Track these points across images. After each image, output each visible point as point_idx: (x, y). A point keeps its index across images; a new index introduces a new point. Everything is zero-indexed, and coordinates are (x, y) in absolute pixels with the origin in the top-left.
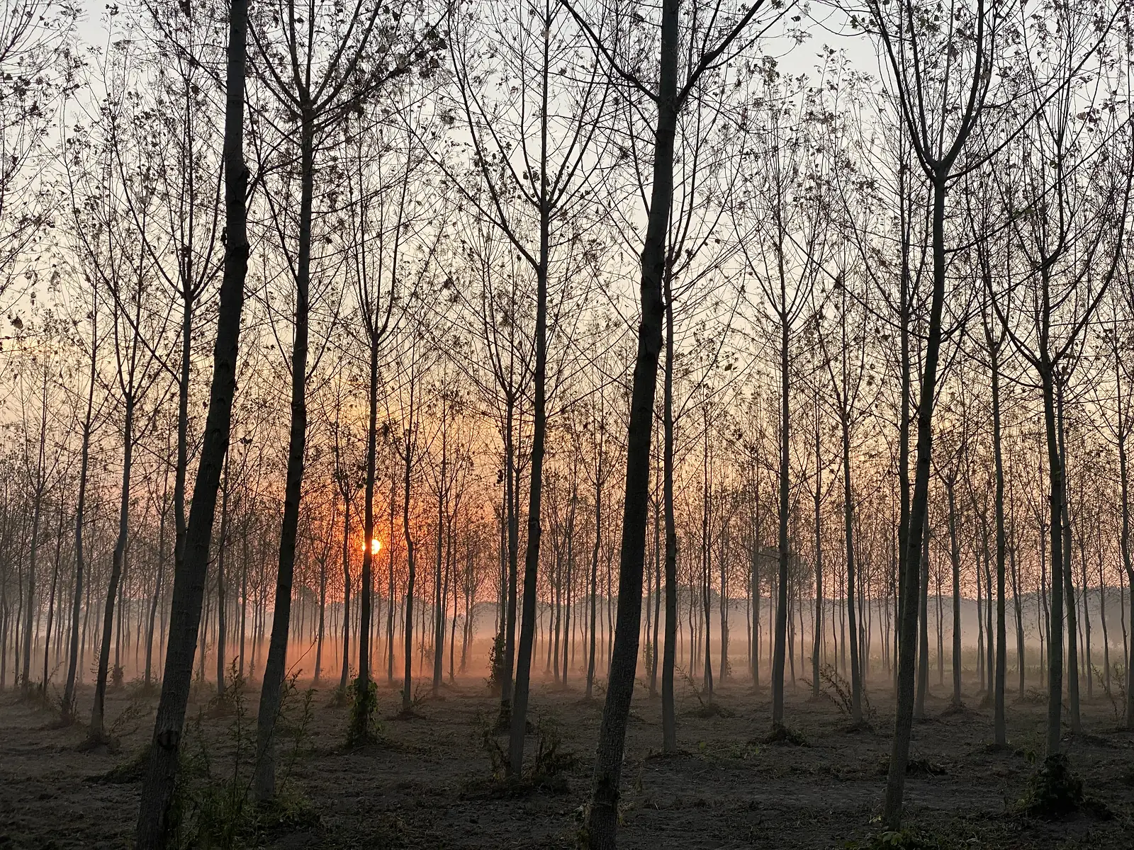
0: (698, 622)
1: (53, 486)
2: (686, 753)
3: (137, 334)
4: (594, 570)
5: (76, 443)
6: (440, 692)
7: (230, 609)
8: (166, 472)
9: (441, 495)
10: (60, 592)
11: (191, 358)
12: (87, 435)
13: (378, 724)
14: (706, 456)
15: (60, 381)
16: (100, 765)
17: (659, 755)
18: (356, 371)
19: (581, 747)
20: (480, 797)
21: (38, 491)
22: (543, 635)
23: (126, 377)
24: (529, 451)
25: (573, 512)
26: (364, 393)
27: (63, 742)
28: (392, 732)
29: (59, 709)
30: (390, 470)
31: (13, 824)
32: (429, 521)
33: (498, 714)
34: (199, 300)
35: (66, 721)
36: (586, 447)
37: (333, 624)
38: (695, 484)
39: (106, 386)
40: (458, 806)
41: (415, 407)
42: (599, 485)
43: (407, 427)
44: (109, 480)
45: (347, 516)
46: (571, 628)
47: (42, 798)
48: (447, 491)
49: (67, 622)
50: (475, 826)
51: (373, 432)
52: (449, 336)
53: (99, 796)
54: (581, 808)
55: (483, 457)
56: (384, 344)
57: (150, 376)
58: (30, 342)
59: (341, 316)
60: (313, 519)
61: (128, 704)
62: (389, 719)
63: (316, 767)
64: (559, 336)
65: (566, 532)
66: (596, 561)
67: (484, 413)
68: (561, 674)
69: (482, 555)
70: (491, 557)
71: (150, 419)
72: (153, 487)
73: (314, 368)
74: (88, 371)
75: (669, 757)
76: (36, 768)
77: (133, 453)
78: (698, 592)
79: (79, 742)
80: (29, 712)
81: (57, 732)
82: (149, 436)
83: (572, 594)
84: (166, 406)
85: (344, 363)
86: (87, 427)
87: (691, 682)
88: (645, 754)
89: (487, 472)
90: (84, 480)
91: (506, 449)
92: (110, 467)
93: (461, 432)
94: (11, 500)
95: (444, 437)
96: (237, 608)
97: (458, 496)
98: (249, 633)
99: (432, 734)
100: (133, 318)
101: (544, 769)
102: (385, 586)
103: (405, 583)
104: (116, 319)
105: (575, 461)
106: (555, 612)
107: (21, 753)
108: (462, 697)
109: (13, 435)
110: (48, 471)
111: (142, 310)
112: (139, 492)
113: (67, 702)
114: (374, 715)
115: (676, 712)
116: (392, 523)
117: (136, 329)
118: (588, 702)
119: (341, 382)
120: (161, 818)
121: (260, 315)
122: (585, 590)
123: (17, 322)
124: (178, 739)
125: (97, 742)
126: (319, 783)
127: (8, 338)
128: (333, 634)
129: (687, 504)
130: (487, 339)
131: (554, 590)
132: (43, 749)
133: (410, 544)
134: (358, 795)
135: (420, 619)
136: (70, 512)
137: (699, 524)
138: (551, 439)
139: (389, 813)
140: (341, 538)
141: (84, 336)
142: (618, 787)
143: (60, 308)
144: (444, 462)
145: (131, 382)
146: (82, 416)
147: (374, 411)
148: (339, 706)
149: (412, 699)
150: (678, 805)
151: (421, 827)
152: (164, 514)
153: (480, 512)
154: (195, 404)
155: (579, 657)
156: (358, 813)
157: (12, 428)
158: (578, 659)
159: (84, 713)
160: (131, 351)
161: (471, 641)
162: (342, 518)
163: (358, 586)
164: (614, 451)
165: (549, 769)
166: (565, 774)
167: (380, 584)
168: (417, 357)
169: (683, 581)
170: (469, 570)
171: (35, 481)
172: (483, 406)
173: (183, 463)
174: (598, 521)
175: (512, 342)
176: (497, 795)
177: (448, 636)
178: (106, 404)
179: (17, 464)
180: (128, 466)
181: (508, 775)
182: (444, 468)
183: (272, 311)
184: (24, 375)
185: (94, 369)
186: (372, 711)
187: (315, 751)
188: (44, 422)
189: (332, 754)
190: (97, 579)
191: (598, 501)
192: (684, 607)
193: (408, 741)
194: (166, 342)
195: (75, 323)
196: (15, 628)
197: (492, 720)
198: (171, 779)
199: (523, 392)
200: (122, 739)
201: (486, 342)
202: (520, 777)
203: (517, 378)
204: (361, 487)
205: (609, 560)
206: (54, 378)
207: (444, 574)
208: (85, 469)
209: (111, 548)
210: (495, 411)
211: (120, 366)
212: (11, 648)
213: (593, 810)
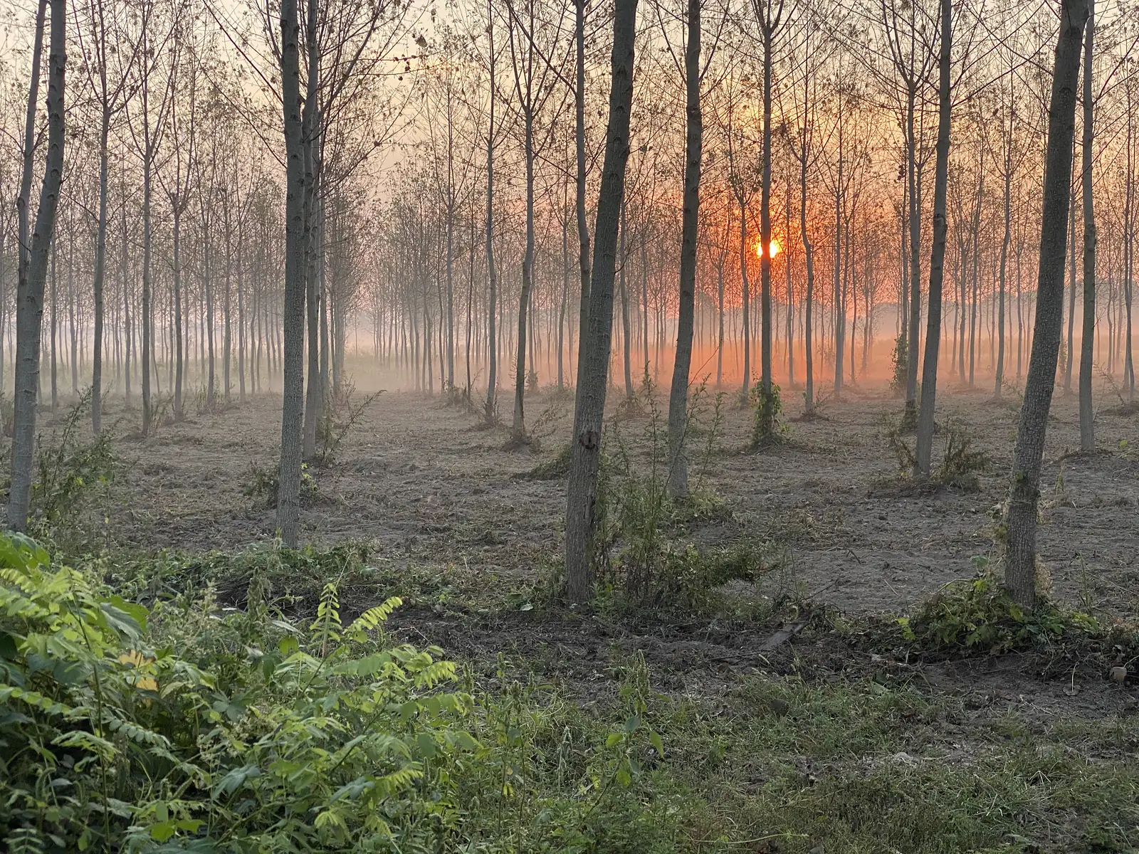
0: (1117, 317)
1: (462, 202)
2: (1106, 452)
3: (532, 44)
4: (1003, 267)
5: (481, 160)
6: (842, 394)
7: (632, 317)
8: (566, 183)
9: (838, 194)
10: (475, 303)
11: (585, 67)
12: (490, 151)
13: (784, 425)
14: (1129, 138)
15: (463, 98)
16: (523, 463)
17: (1076, 454)
18: (748, 69)
19: (991, 447)
20: (888, 495)
21: (450, 207)
22: (947, 334)
23: (524, 91)
24: (932, 144)
25: (979, 206)
26: (757, 92)
27: (489, 442)
28: (797, 432)
29: (484, 412)
30: (785, 172)
31: (453, 515)
32: (826, 223)
33: (903, 415)
34: (590, 7)
35: (490, 424)
36: (994, 136)
37: (732, 328)
38: (1115, 169)
39: (505, 101)
40: (867, 503)
41: (809, 105)
42: (1008, 176)
43: (802, 126)
44: (512, 194)
45: (743, 221)
46: (977, 327)
47: (475, 492)
48: (844, 191)
49: (483, 331)
50: (884, 522)
51: (768, 133)
52: (845, 26)
53: (526, 492)
54: (998, 506)
55: (882, 152)
56: (776, 40)
57: (546, 88)
58: (433, 61)
59: (732, 11)
60: (708, 225)
61: (543, 408)
62: (794, 420)
63: (725, 466)
64: (965, 16)
65: (972, 228)
66: (1004, 257)
67: (882, 106)
68: (967, 374)
69: (881, 255)
70: (891, 257)
71: (548, 131)
72: (554, 198)
73: (706, 69)
74: (488, 85)
75: (1087, 456)
76: (467, 465)
77: (534, 167)
78: (1116, 285)
79: (503, 442)
80: (457, 415)
81: (483, 433)
82: (549, 149)
83: (978, 292)
84: (562, 117)
85: (735, 62)
86: (490, 142)
87: (1110, 379)
88: (1061, 454)
89: (886, 168)
90: (490, 196)
91: (906, 143)
92: (513, 181)
93: (858, 128)
94: (426, 216)
95: (841, 135)
96: (639, 315)
97: (856, 195)
98: (651, 339)
99: (836, 435)
100: (528, 29)
101: (953, 468)
102: (783, 290)
103: (802, 286)
104: (511, 31)
105: (982, 151)
106: (960, 311)
107: (451, 452)
108: (863, 399)
109: (422, 153)
110: (457, 188)
111: (535, 20)
112: (542, 204)
113: (489, 407)
114: (778, 416)
115: (1095, 411)
116: (788, 226)
117: (531, 39)
118: (997, 402)
119: (733, 84)
120: (587, 512)
121: (650, 17)
122: (991, 288)
123: (421, 41)
124: (598, 439)
125: (520, 442)
126: (728, 481)
127: (415, 57)
128: (733, 339)
129: (1107, 191)
130: (886, 24)
131: (959, 289)
132: (472, 448)
133: (808, 247)
134: (767, 491)
135: (819, 322)
136: (479, 226)
137: (1120, 212)
138: (956, 129)
139: (798, 510)
140: (737, 243)
141: (482, 51)
142: (1037, 485)
143: (458, 24)
144: (840, 161)
145: (529, 94)
146: (485, 131)
147: (768, 111)
148: (742, 408)
149: (815, 400)
150: (1098, 503)
151: (830, 523)
152: (566, 225)
153: (879, 211)
154: (590, 115)
155: (986, 356)
156: (769, 509)
157: (422, 147)
158: (985, 359)
159: (506, 415)
160: (527, 63)
161: (871, 343)
162: (737, 224)
163: (756, 291)
164: (1024, 138)
165: (958, 467)
166: (974, 473)
167: (777, 288)
168: (810, 51)
169: (1101, 274)
170: (868, 271)
171: (446, 198)
172: (882, 99)
173: (582, 175)
174: (1007, 215)
175: (912, 27)
176: (905, 493)
177: (848, 337)
178: (506, 118)
179: (429, 182)
180: (530, 180)
181: (916, 473)
182: (841, 167)
183: (662, 12)
184: (430, 94)
185: (493, 84)
186: (776, 412)
187: (722, 451)
188: (451, 139)
189: (739, 453)
190: (508, 290)
191: (1007, 193)
192: (1102, 301)
193: (812, 442)
194: (560, 52)
195: (473, 39)
196: (438, 338)
197: (898, 420)
198: (594, 476)
199: (926, 81)
200: (542, 440)
201: (884, 28)
202: (928, 475)
203: (919, 66)
204: (756, 190)
205: (1019, 255)
206: (458, 95)
207: (842, 276)
208: (491, 184)
209: (518, 260)
210: (895, 104)
211: (517, 79)
212: (436, 356)
213: (1011, 508)
